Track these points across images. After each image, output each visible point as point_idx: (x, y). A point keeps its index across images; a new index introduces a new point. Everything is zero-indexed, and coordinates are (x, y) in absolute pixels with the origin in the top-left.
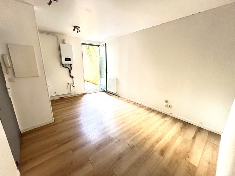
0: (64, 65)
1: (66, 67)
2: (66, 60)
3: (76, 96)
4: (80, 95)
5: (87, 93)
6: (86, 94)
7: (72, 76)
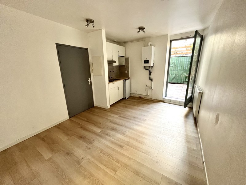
0: (146, 68)
1: (147, 70)
2: (145, 63)
3: (152, 100)
4: (156, 100)
5: (165, 101)
6: (163, 102)
7: (151, 78)
